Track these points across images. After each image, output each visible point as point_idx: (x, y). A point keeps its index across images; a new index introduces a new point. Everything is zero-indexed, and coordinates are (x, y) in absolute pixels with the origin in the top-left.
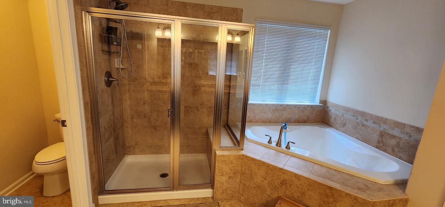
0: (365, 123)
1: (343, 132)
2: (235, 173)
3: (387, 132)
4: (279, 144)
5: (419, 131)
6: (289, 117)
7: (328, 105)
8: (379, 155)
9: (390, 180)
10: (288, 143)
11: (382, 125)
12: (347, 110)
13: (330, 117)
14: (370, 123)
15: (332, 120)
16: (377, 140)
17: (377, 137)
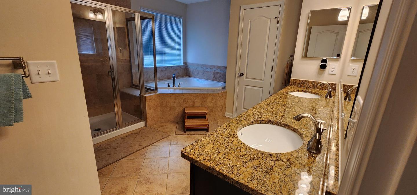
0: (207, 70)
1: (198, 78)
2: (157, 106)
3: (216, 72)
4: (174, 86)
5: (225, 68)
6: (169, 74)
7: (188, 64)
8: (214, 83)
9: (221, 88)
10: (179, 84)
11: (213, 69)
12: (198, 65)
13: (190, 71)
14: (209, 70)
15: (191, 73)
16: (212, 77)
17: (212, 75)
